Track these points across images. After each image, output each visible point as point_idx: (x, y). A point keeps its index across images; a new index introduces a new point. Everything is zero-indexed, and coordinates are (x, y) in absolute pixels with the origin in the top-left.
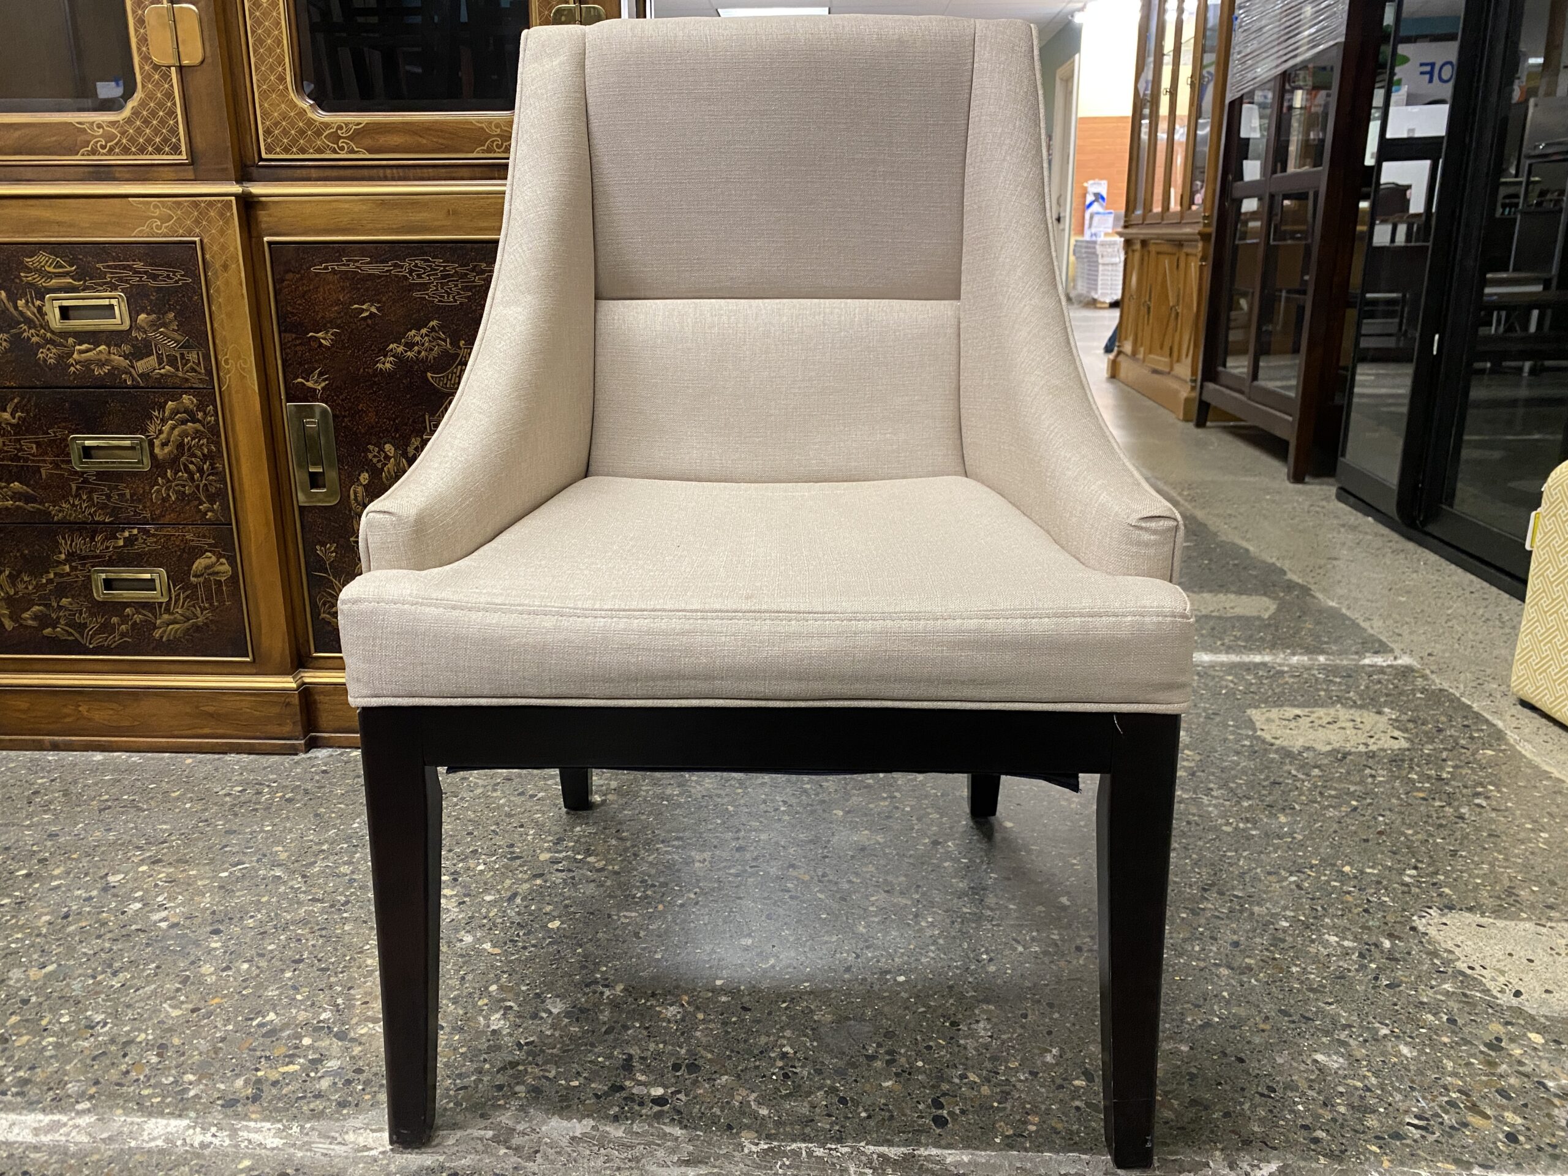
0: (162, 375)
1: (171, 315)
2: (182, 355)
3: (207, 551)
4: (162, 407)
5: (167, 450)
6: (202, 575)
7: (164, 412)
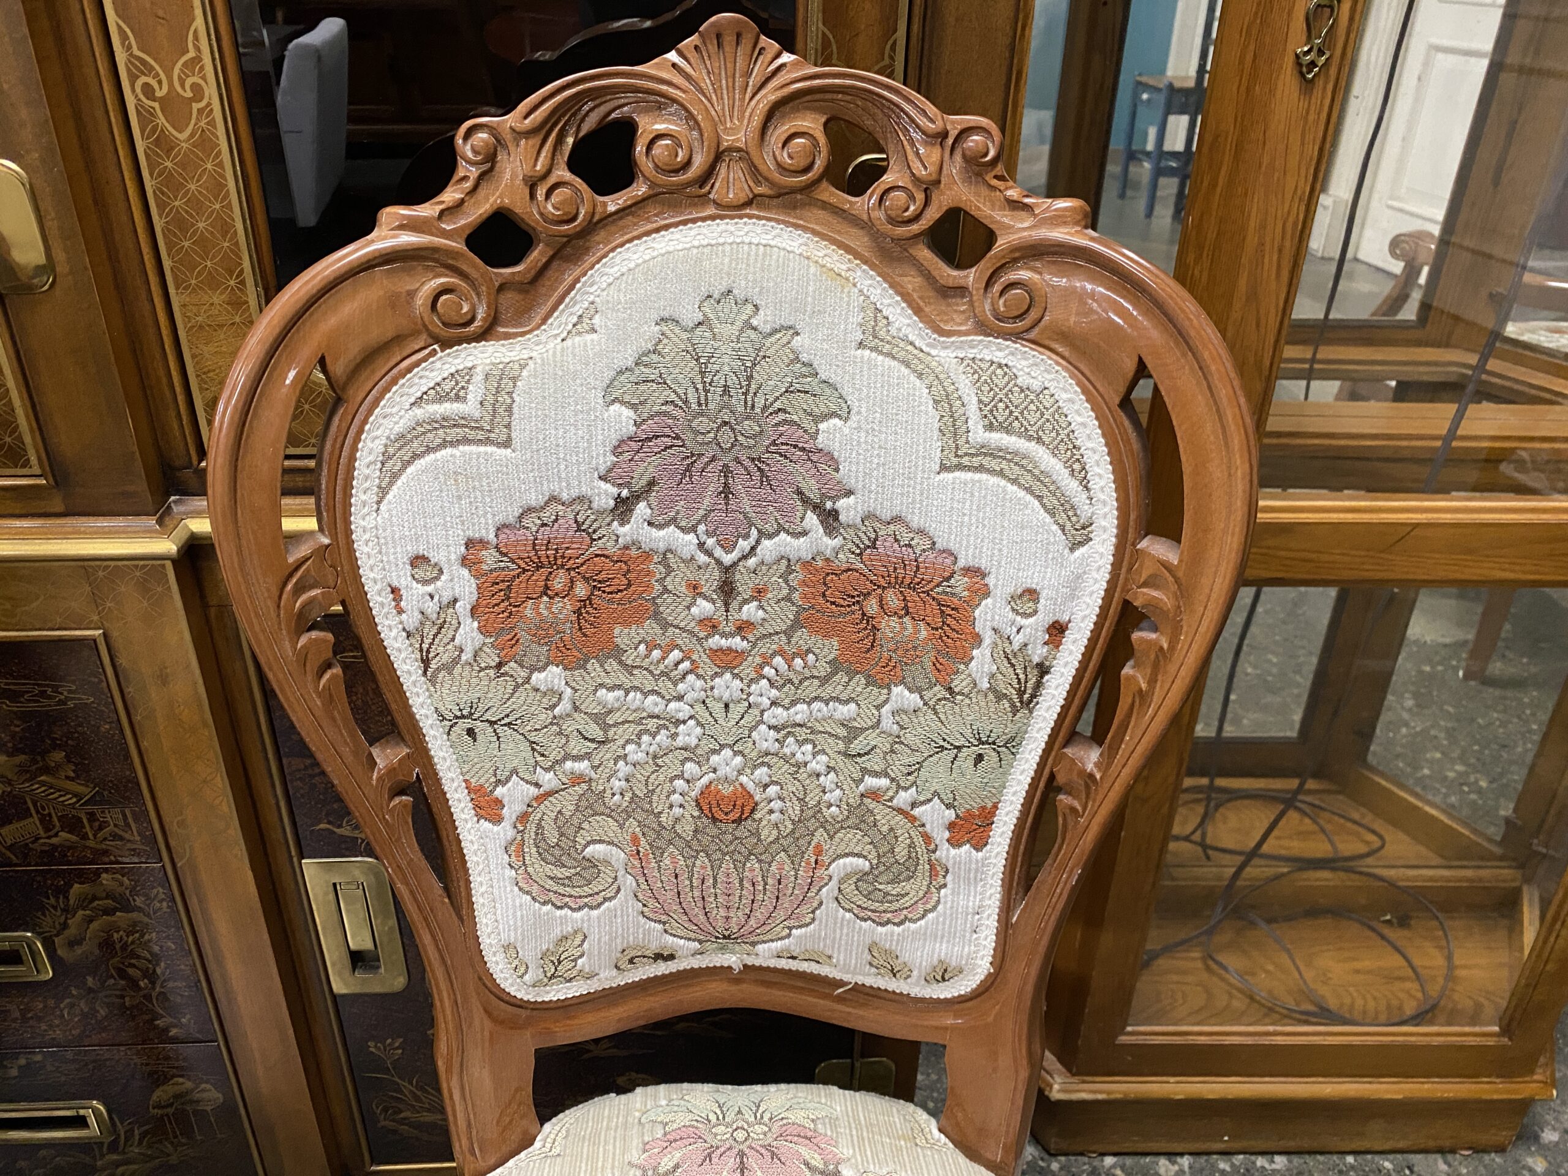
0: (54, 847)
1: (59, 756)
2: (92, 817)
3: (173, 1076)
4: (64, 891)
5: (79, 951)
6: (172, 1105)
7: (67, 898)
